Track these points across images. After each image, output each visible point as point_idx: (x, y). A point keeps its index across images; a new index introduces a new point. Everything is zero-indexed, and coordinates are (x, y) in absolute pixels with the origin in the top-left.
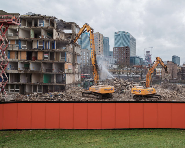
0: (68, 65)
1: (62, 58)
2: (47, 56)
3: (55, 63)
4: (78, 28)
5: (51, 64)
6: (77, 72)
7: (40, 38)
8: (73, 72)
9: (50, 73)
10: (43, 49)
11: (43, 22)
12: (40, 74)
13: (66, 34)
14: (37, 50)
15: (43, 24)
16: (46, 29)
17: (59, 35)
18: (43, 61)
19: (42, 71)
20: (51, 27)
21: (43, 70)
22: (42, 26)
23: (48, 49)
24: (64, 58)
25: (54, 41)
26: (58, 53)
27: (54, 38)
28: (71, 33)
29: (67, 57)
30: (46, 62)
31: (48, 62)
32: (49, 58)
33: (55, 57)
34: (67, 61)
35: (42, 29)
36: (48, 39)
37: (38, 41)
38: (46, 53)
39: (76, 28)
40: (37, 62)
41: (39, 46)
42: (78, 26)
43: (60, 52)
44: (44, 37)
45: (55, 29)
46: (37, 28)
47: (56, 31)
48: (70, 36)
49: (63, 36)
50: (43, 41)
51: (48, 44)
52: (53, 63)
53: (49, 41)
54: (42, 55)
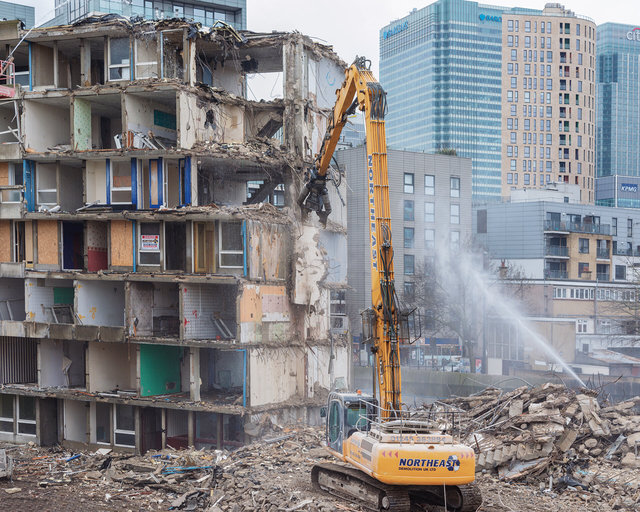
0: (258, 296)
1: (227, 259)
2: (154, 245)
3: (192, 286)
4: (324, 63)
5: (174, 289)
6: (321, 335)
7: (119, 146)
9: (170, 341)
10: (133, 208)
11: (130, 55)
12: (121, 343)
13: (253, 111)
14: (103, 217)
15: (132, 67)
16: (146, 95)
17: (210, 117)
18: (133, 278)
19: (132, 331)
20: (166, 83)
21: (136, 324)
22: (126, 75)
23: (154, 209)
24: (239, 260)
25: (188, 158)
26: (206, 228)
27: (186, 141)
28: (282, 98)
29: (254, 253)
30: (149, 278)
31: (158, 278)
32: (163, 257)
33: (192, 251)
34: (254, 273)
35: (125, 97)
36: (155, 151)
37: (108, 161)
38: (149, 228)
39: (312, 64)
40: (104, 277)
41: (113, 189)
42: (323, 48)
43: (217, 222)
44: (137, 143)
45: (189, 93)
46: (103, 91)
47: (193, 100)
48: (275, 116)
49: (234, 125)
50: (134, 160)
51: (154, 178)
52: (181, 286)
53: (161, 158)
54: (129, 240)
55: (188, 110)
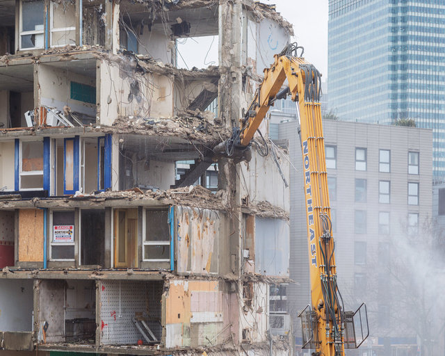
0: (186, 294)
1: (152, 252)
2: (68, 236)
3: (111, 283)
4: (266, 24)
5: (90, 286)
6: (258, 337)
7: (30, 124)
8: (230, 339)
9: (84, 347)
10: (44, 194)
11: (44, 21)
12: (27, 351)
13: (184, 80)
14: (11, 205)
15: (47, 34)
16: (61, 65)
17: (135, 88)
18: (43, 275)
19: (40, 337)
20: (86, 51)
21: (45, 328)
22: (40, 43)
23: (68, 195)
24: (164, 252)
25: (108, 137)
26: (127, 216)
27: (107, 116)
28: (217, 64)
29: (182, 244)
30: (61, 275)
31: (71, 275)
32: (78, 251)
33: (112, 243)
34: (182, 268)
35: (38, 68)
36: (71, 129)
37: (17, 141)
38: (62, 217)
39: (252, 26)
40: (10, 276)
41: (22, 173)
42: (265, 7)
43: (140, 208)
44: (51, 120)
45: (110, 62)
46: (14, 61)
47: (115, 70)
48: (209, 86)
49: (162, 97)
50: (46, 140)
51: (69, 159)
52: (99, 284)
53: (77, 138)
54: (40, 232)
55: (110, 82)
